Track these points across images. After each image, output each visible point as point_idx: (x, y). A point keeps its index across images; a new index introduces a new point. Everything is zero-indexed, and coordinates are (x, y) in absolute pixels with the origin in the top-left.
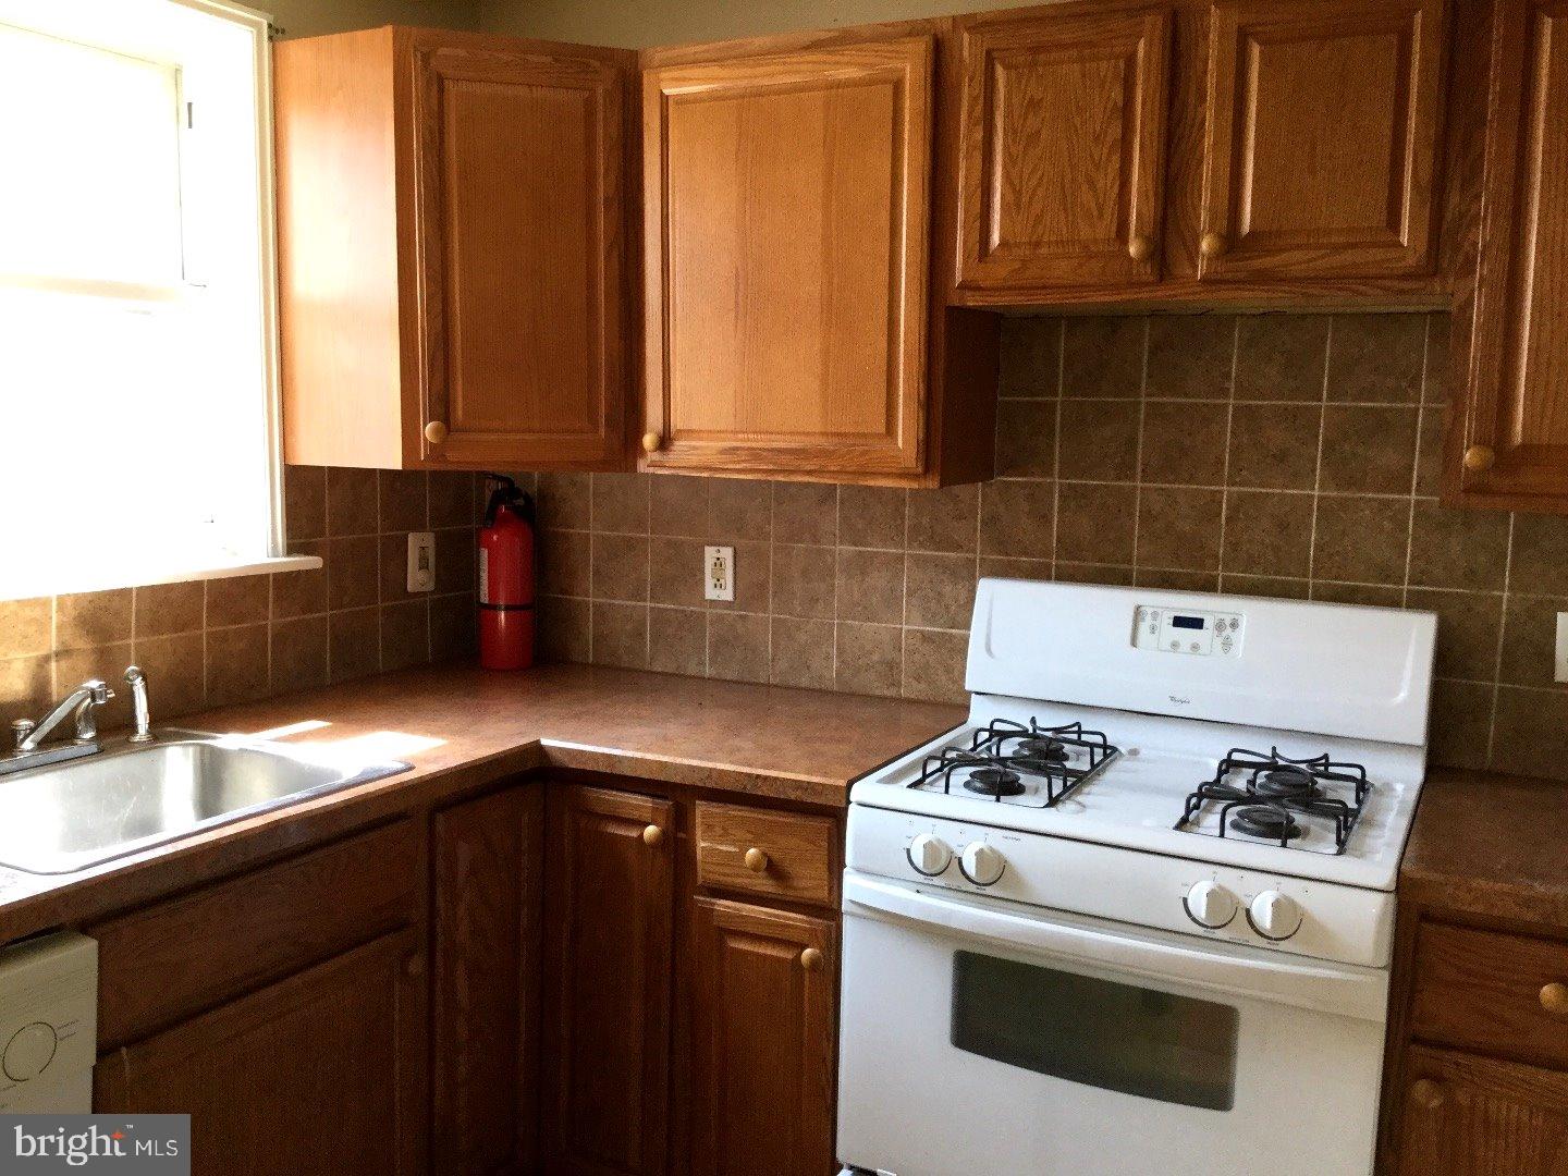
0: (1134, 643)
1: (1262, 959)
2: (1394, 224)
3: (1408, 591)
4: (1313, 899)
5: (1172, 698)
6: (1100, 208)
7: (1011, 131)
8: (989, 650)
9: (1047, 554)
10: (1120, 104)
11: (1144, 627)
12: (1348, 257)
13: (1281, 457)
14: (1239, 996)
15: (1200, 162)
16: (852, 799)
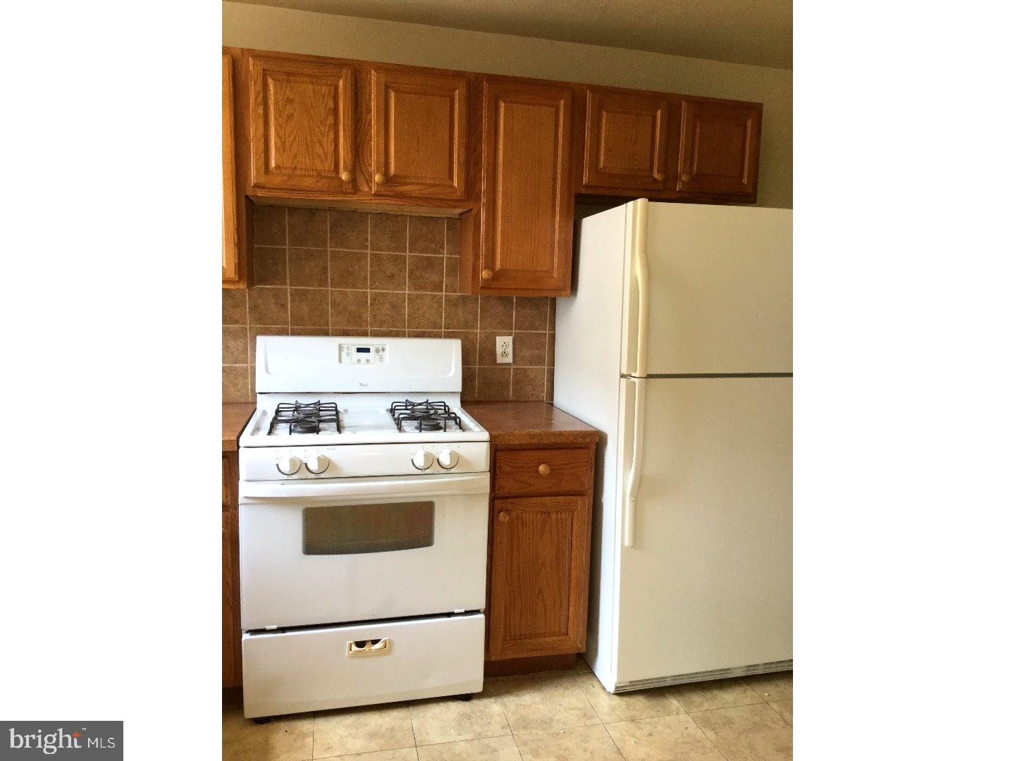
0: (340, 361)
1: (441, 478)
2: (451, 177)
3: (444, 332)
4: (463, 450)
5: (361, 384)
6: (326, 155)
7: (279, 113)
8: (267, 370)
9: (286, 323)
10: (332, 107)
11: (344, 354)
12: (434, 190)
13: (392, 277)
14: (432, 496)
15: (370, 140)
16: (240, 445)
